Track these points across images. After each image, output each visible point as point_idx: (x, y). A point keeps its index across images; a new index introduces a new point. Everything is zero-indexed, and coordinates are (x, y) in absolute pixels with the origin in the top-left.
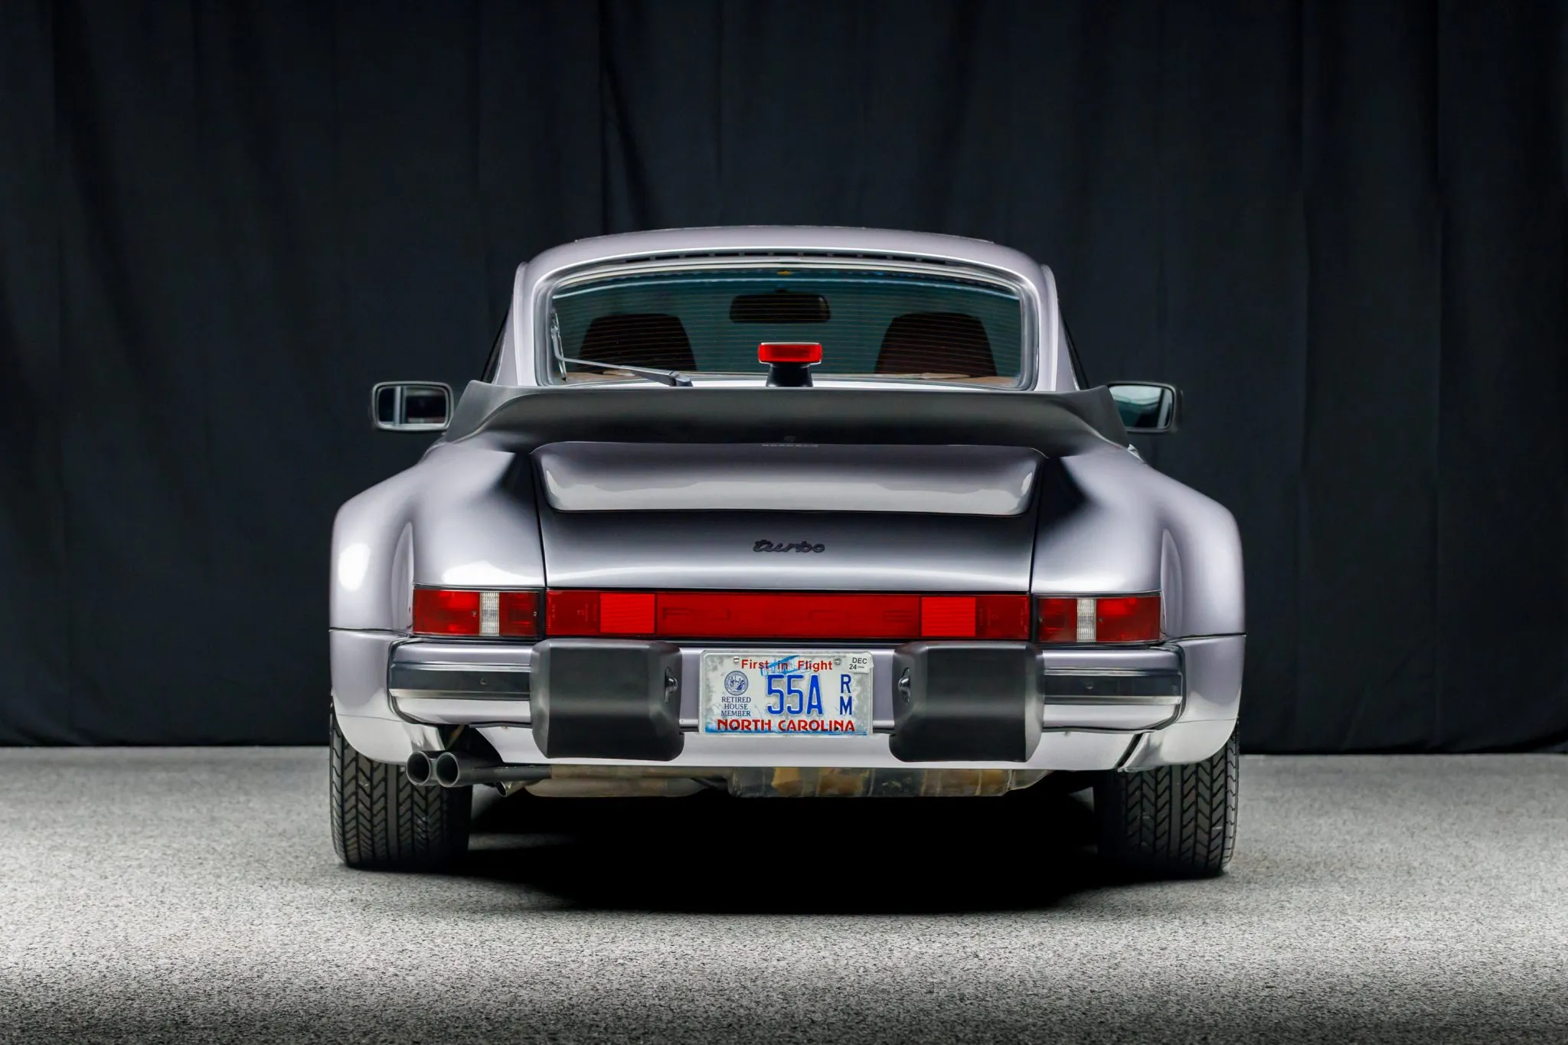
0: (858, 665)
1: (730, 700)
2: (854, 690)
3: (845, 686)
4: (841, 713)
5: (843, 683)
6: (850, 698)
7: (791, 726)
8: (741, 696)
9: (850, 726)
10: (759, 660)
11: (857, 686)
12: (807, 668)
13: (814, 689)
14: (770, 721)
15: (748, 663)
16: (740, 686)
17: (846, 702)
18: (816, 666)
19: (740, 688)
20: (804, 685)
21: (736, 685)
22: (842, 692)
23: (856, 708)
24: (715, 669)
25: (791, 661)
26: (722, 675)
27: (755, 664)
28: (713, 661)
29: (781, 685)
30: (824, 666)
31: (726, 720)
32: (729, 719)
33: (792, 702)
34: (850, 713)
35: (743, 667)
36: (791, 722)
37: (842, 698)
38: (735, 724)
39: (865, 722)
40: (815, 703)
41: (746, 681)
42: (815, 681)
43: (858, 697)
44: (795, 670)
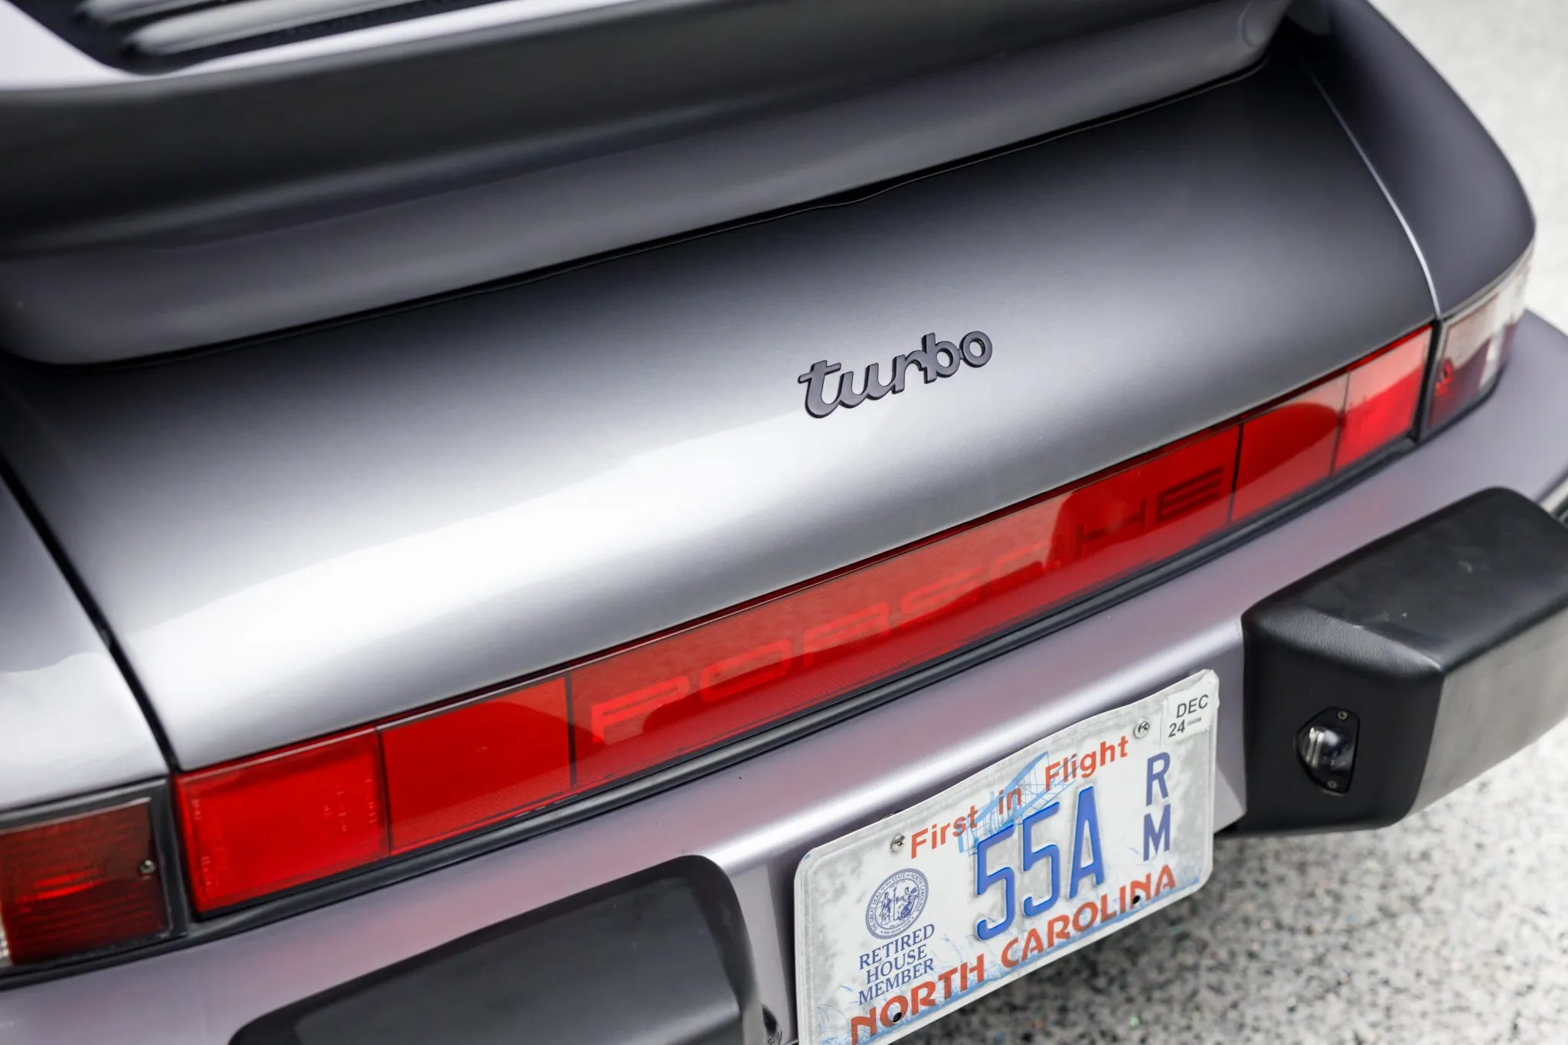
0: (1187, 717)
1: (882, 953)
2: (1176, 786)
3: (1156, 784)
4: (1146, 857)
5: (1151, 777)
6: (1167, 810)
7: (1033, 944)
8: (910, 932)
9: (1165, 880)
10: (949, 817)
11: (1182, 771)
12: (1066, 778)
13: (1087, 825)
14: (980, 959)
15: (928, 836)
16: (906, 908)
17: (1157, 824)
18: (1088, 762)
19: (907, 912)
20: (1058, 831)
21: (897, 908)
22: (1149, 802)
23: (1179, 828)
24: (840, 892)
25: (1030, 778)
26: (859, 901)
27: (944, 830)
28: (832, 876)
29: (1005, 856)
30: (1108, 754)
31: (873, 1011)
32: (879, 1004)
33: (1033, 884)
34: (1167, 847)
35: (914, 855)
36: (1033, 934)
37: (1148, 819)
38: (896, 1008)
39: (1198, 853)
40: (1086, 861)
41: (922, 886)
42: (1086, 802)
43: (1186, 797)
44: (1039, 796)
